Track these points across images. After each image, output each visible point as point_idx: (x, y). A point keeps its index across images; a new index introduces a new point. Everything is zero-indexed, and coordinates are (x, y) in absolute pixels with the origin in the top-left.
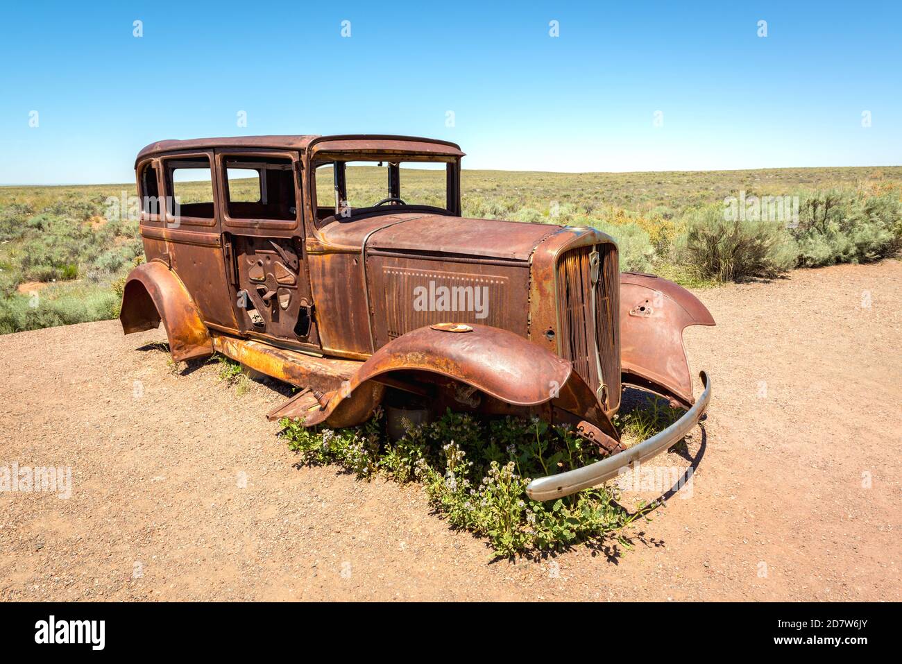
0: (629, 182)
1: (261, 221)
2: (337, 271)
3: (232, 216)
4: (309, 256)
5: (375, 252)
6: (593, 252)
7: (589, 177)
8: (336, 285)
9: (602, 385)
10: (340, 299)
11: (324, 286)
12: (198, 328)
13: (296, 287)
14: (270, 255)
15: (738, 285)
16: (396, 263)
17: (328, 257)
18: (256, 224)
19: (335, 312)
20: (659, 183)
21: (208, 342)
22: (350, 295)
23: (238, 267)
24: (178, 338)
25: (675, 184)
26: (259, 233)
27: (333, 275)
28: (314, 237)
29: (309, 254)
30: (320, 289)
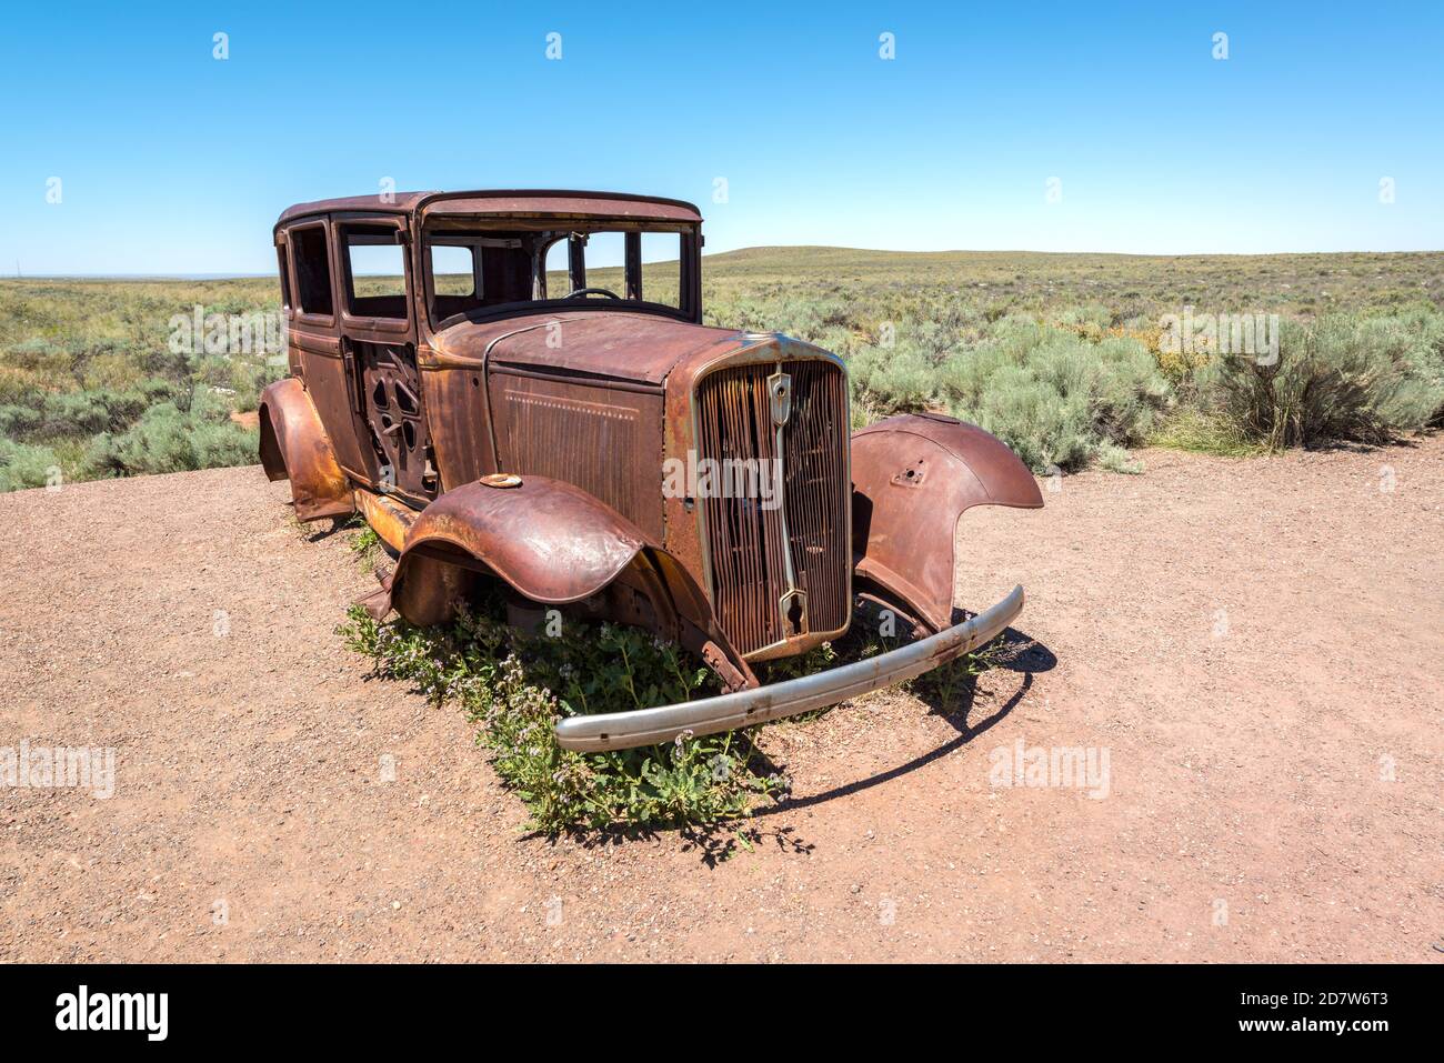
0: (1264, 272)
1: (378, 320)
2: (455, 395)
3: (353, 313)
4: (424, 372)
5: (497, 367)
6: (777, 374)
7: (1190, 261)
8: (456, 416)
9: (791, 591)
10: (461, 438)
11: (442, 418)
12: (332, 475)
13: (419, 418)
14: (389, 371)
15: (1308, 454)
16: (519, 385)
17: (444, 374)
18: (373, 324)
19: (457, 458)
20: (1322, 274)
21: (348, 497)
22: (472, 432)
23: (364, 387)
24: (303, 488)
25: (1353, 275)
26: (377, 337)
27: (451, 402)
28: (428, 344)
29: (423, 369)
30: (438, 422)
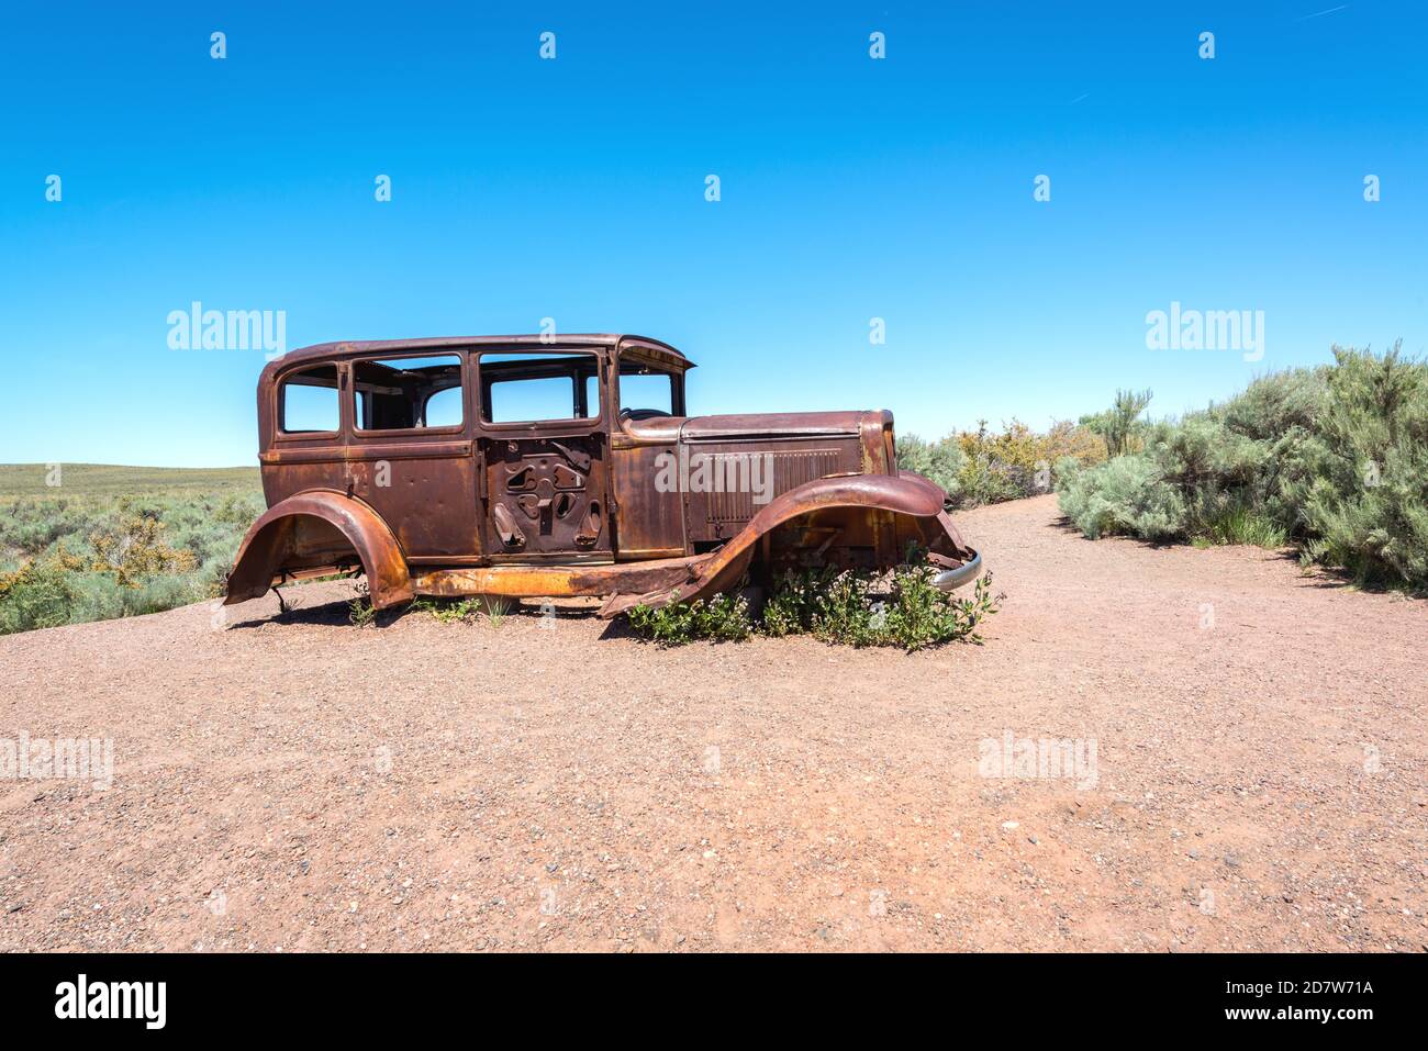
2: (647, 465)
5: (693, 441)
8: (646, 479)
10: (649, 493)
11: (632, 481)
12: (399, 566)
13: (584, 489)
14: (547, 459)
16: (719, 449)
17: (637, 451)
18: (532, 425)
19: (644, 509)
21: (408, 585)
23: (487, 479)
24: (383, 577)
26: (536, 434)
27: (642, 469)
28: (627, 433)
29: (614, 450)
30: (626, 485)
